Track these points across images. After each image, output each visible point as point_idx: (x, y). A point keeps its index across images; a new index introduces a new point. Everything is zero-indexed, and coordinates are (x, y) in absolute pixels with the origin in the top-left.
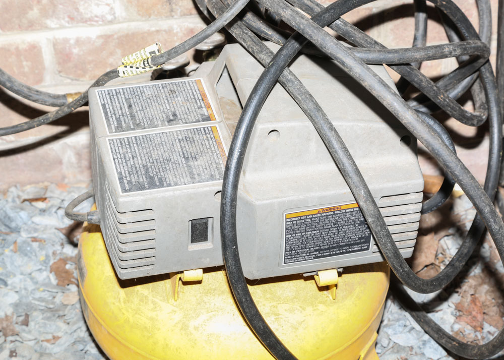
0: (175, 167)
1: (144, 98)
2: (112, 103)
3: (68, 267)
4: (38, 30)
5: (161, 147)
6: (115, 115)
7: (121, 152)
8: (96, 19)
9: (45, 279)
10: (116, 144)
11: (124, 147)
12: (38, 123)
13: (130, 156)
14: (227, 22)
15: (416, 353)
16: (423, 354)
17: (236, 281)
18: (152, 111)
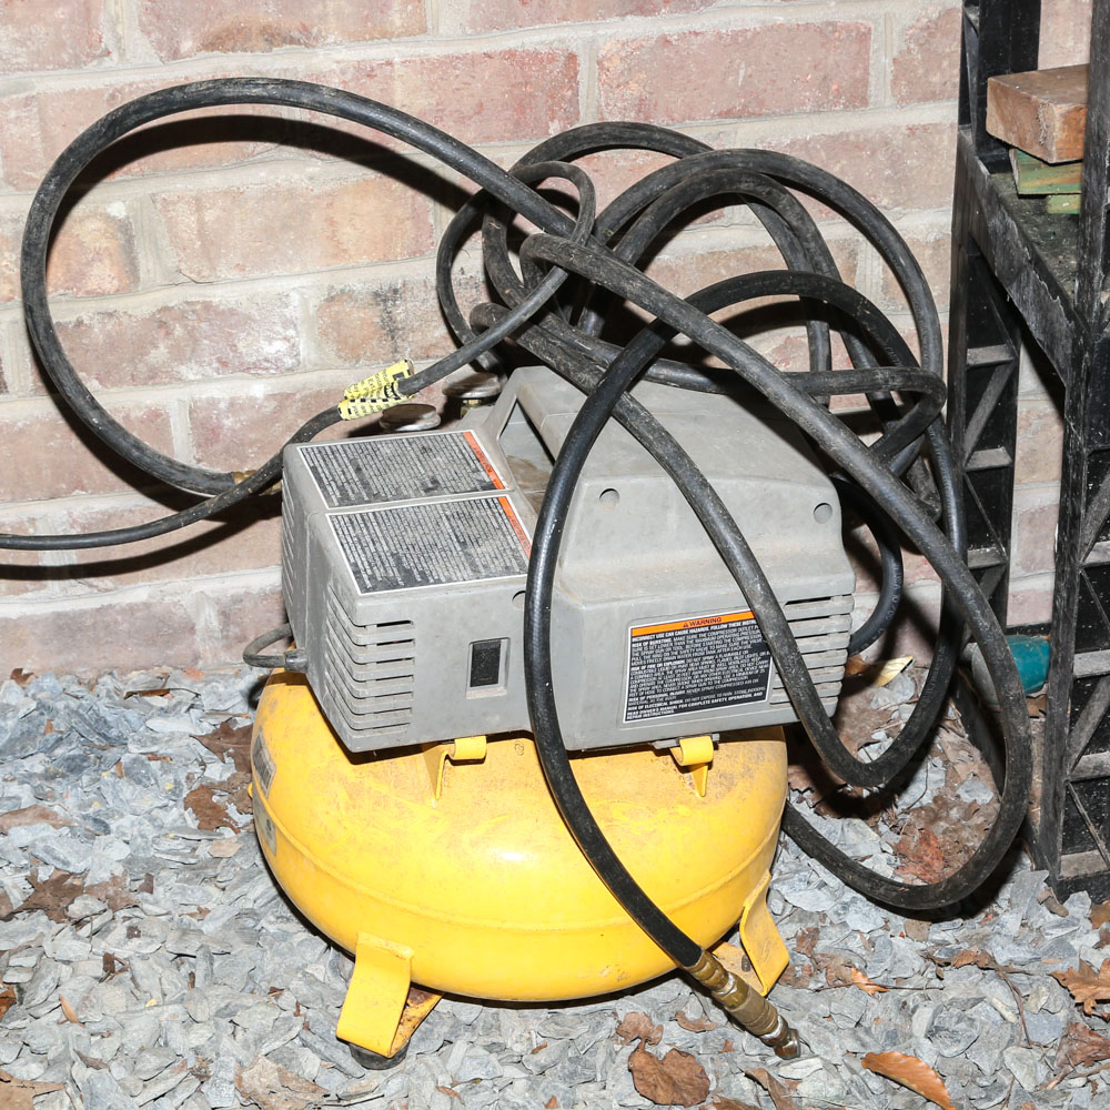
0: (444, 555)
1: (381, 459)
2: (327, 465)
3: (215, 799)
4: (165, 384)
5: (419, 527)
6: (336, 482)
7: (353, 535)
8: (266, 364)
9: (175, 821)
10: (342, 523)
11: (357, 528)
12: (186, 518)
13: (369, 540)
14: (528, 316)
15: (831, 923)
16: (844, 924)
17: (549, 744)
18: (395, 477)
